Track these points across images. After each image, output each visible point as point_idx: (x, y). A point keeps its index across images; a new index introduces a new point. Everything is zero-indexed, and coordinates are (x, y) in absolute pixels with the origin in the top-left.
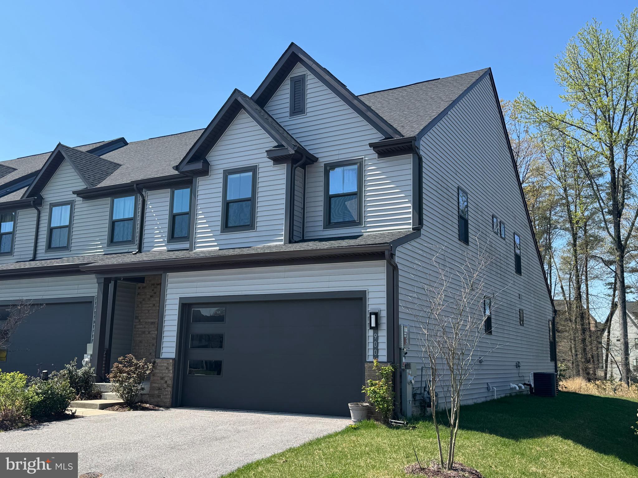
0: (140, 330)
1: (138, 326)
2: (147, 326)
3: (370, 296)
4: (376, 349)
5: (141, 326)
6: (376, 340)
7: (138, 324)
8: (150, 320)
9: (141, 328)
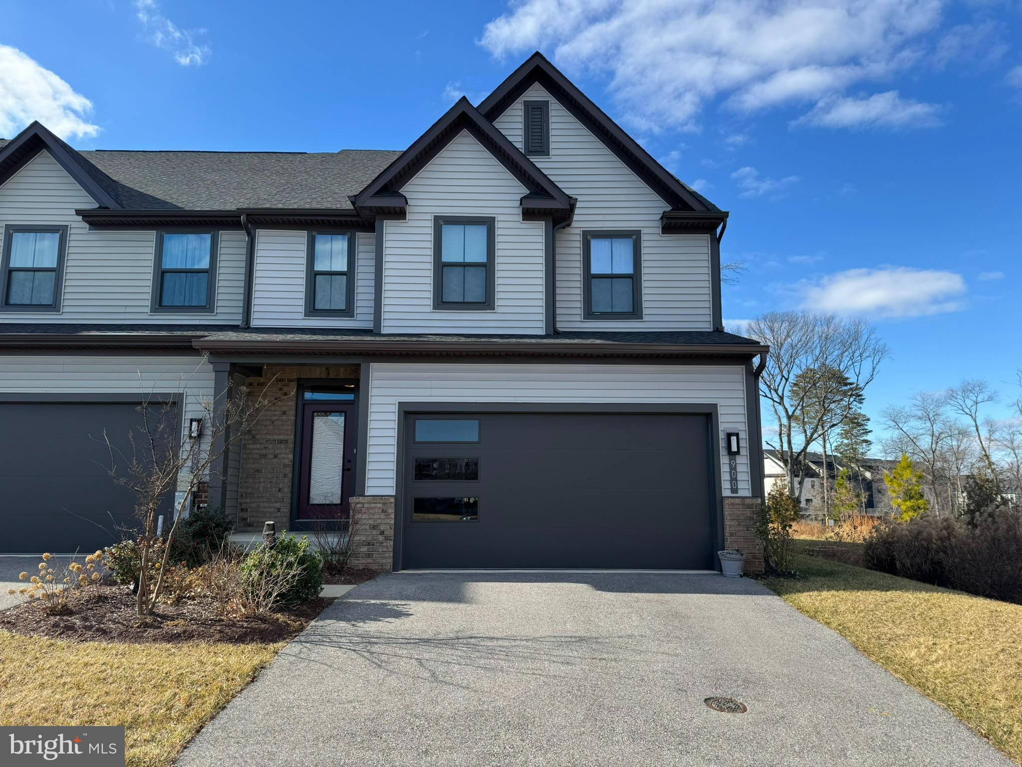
0: (255, 451)
1: (252, 446)
2: (271, 446)
3: (720, 411)
4: (734, 480)
5: (258, 446)
6: (733, 469)
7: (251, 442)
8: (275, 437)
9: (257, 449)
